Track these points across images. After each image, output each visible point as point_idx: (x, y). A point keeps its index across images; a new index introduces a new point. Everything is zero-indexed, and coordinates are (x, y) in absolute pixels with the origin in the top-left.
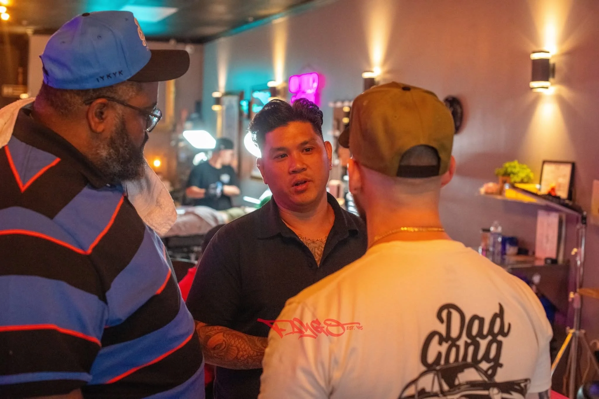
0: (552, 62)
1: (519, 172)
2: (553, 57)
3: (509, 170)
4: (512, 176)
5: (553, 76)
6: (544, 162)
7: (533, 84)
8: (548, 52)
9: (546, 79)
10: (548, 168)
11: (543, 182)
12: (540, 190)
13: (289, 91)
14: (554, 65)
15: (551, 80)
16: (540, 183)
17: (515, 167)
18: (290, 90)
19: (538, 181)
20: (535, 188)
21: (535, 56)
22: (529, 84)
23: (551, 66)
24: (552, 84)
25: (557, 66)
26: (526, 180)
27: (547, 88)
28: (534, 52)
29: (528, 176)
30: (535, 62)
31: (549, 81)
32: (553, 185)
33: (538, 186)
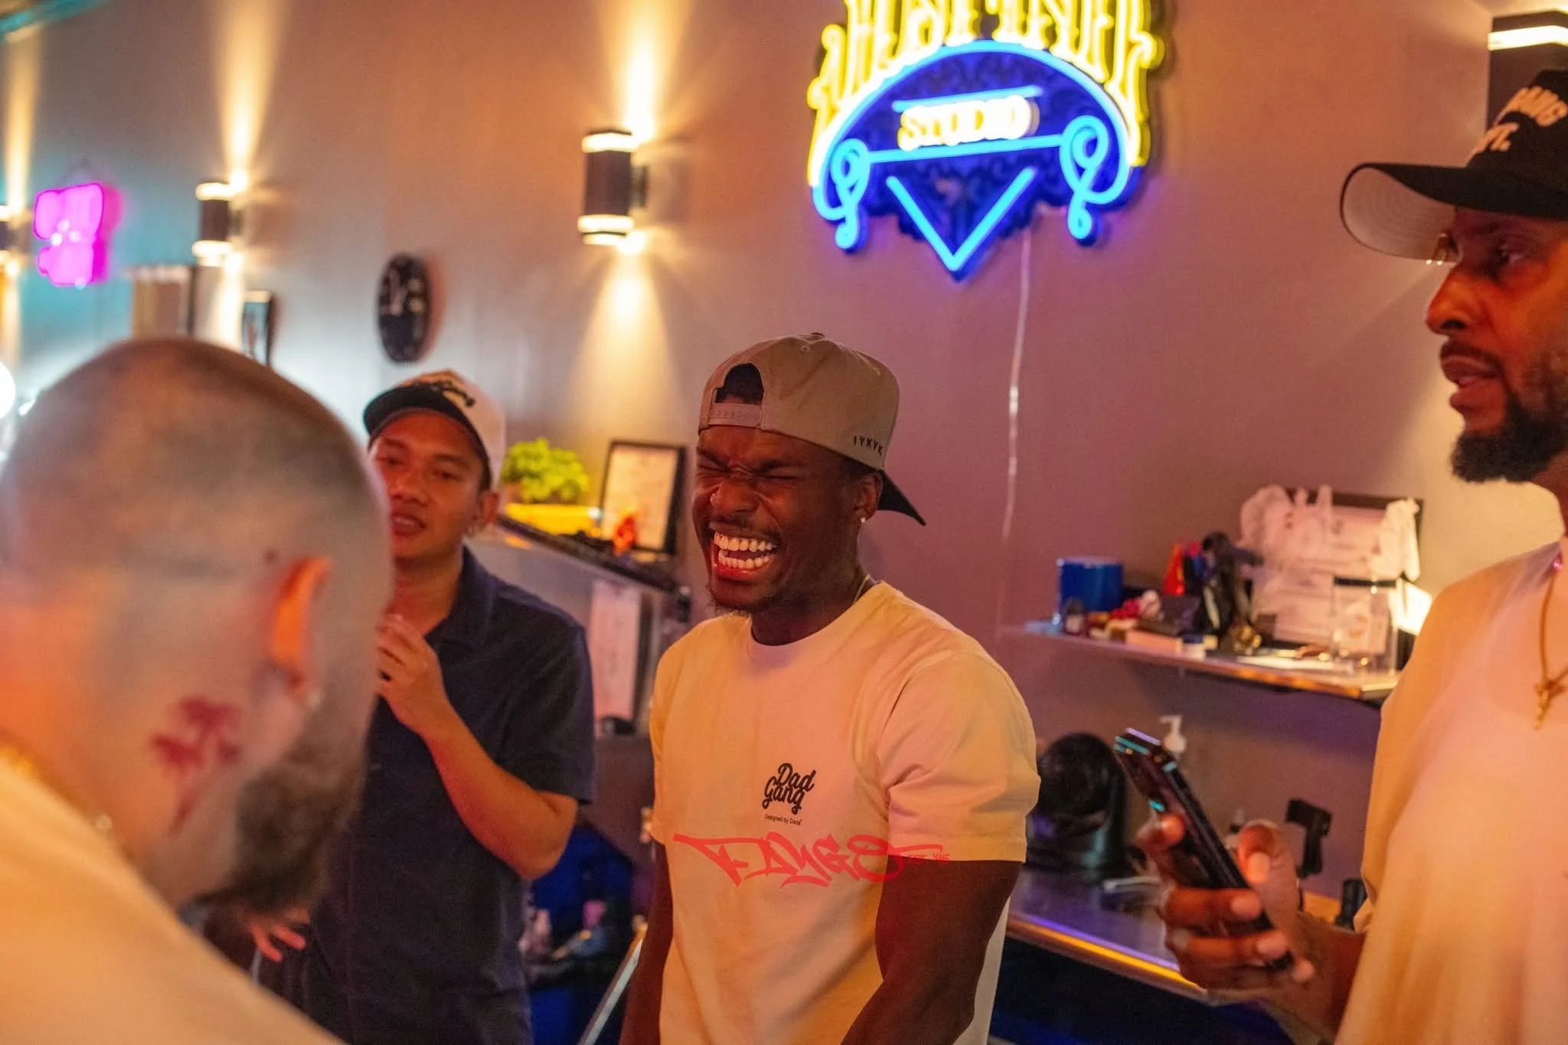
0: (638, 161)
1: (547, 470)
2: (642, 147)
3: (522, 464)
4: (526, 481)
5: (643, 203)
6: (616, 444)
7: (589, 223)
8: (629, 134)
9: (622, 210)
10: (623, 461)
11: (610, 503)
12: (598, 523)
13: (33, 233)
14: (645, 169)
15: (636, 212)
16: (601, 506)
17: (537, 458)
18: (35, 231)
19: (596, 500)
20: (588, 519)
21: (596, 144)
22: (575, 224)
23: (636, 176)
24: (638, 225)
25: (654, 173)
26: (566, 494)
27: (623, 234)
28: (593, 132)
29: (570, 484)
30: (595, 160)
31: (630, 216)
32: (631, 509)
33: (593, 512)
